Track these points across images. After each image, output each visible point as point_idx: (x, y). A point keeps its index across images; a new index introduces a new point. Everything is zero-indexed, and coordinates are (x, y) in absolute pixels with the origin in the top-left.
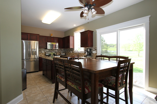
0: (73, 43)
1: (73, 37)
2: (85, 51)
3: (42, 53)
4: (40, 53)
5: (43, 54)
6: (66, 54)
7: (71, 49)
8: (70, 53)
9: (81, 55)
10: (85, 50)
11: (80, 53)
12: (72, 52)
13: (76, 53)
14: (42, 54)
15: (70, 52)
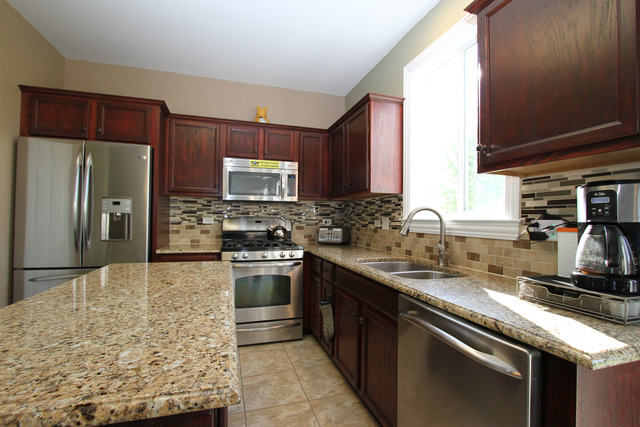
0: (394, 153)
1: (394, 108)
2: (525, 212)
3: (205, 228)
4: (192, 227)
5: (207, 232)
6: (354, 238)
7: (385, 199)
8: (376, 230)
9: (474, 256)
10: (530, 203)
11: (462, 239)
12: (386, 224)
13: (421, 235)
14: (202, 232)
15: (377, 224)
